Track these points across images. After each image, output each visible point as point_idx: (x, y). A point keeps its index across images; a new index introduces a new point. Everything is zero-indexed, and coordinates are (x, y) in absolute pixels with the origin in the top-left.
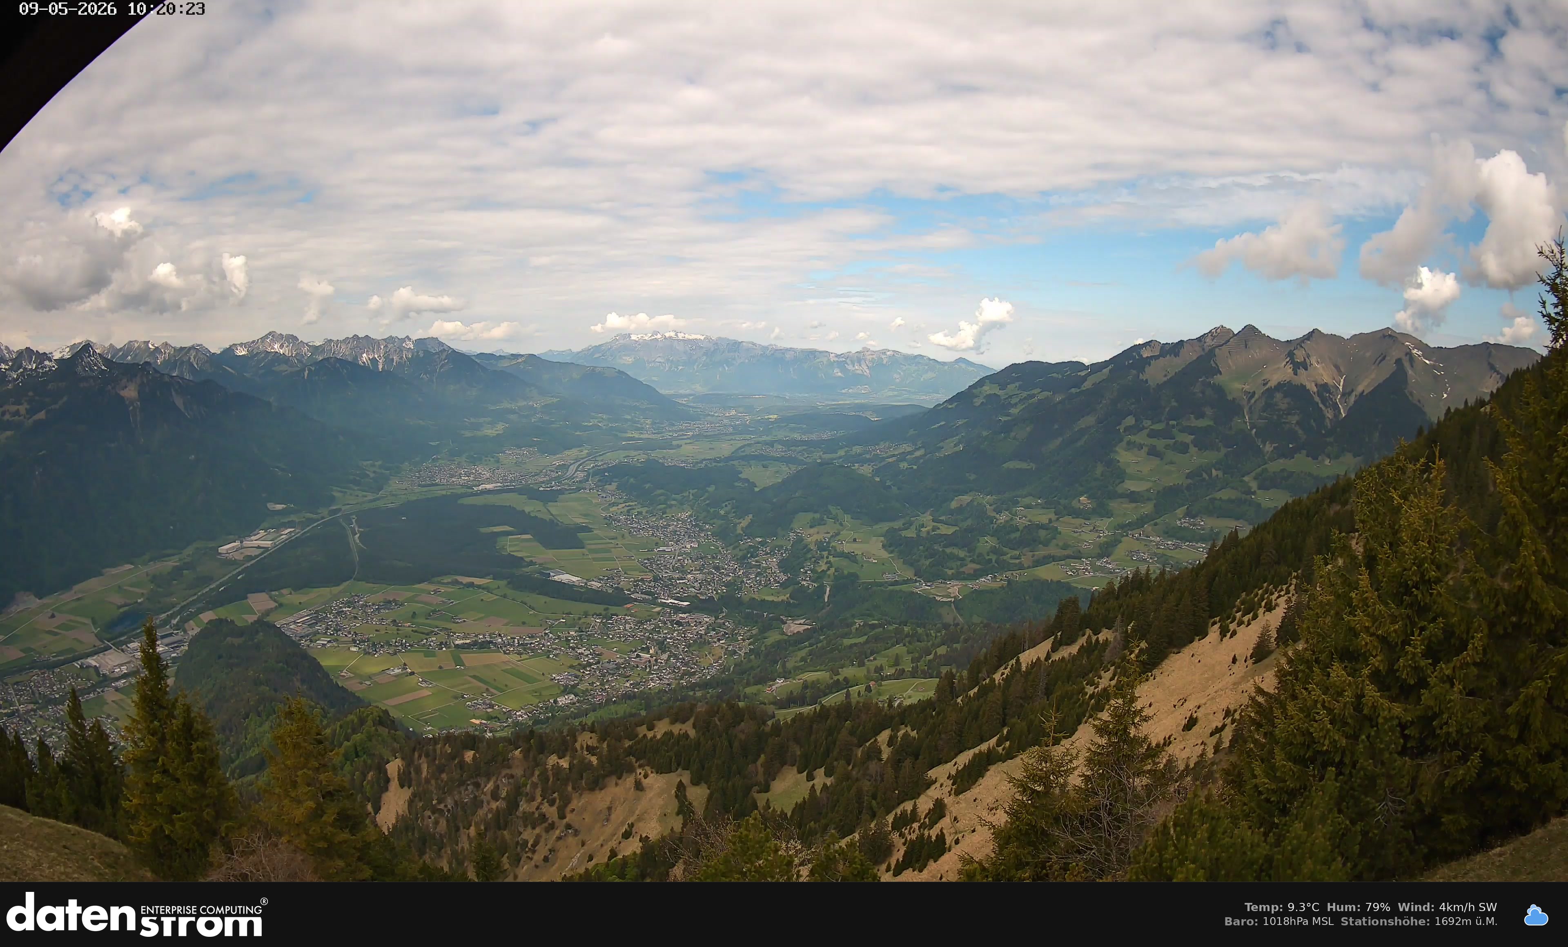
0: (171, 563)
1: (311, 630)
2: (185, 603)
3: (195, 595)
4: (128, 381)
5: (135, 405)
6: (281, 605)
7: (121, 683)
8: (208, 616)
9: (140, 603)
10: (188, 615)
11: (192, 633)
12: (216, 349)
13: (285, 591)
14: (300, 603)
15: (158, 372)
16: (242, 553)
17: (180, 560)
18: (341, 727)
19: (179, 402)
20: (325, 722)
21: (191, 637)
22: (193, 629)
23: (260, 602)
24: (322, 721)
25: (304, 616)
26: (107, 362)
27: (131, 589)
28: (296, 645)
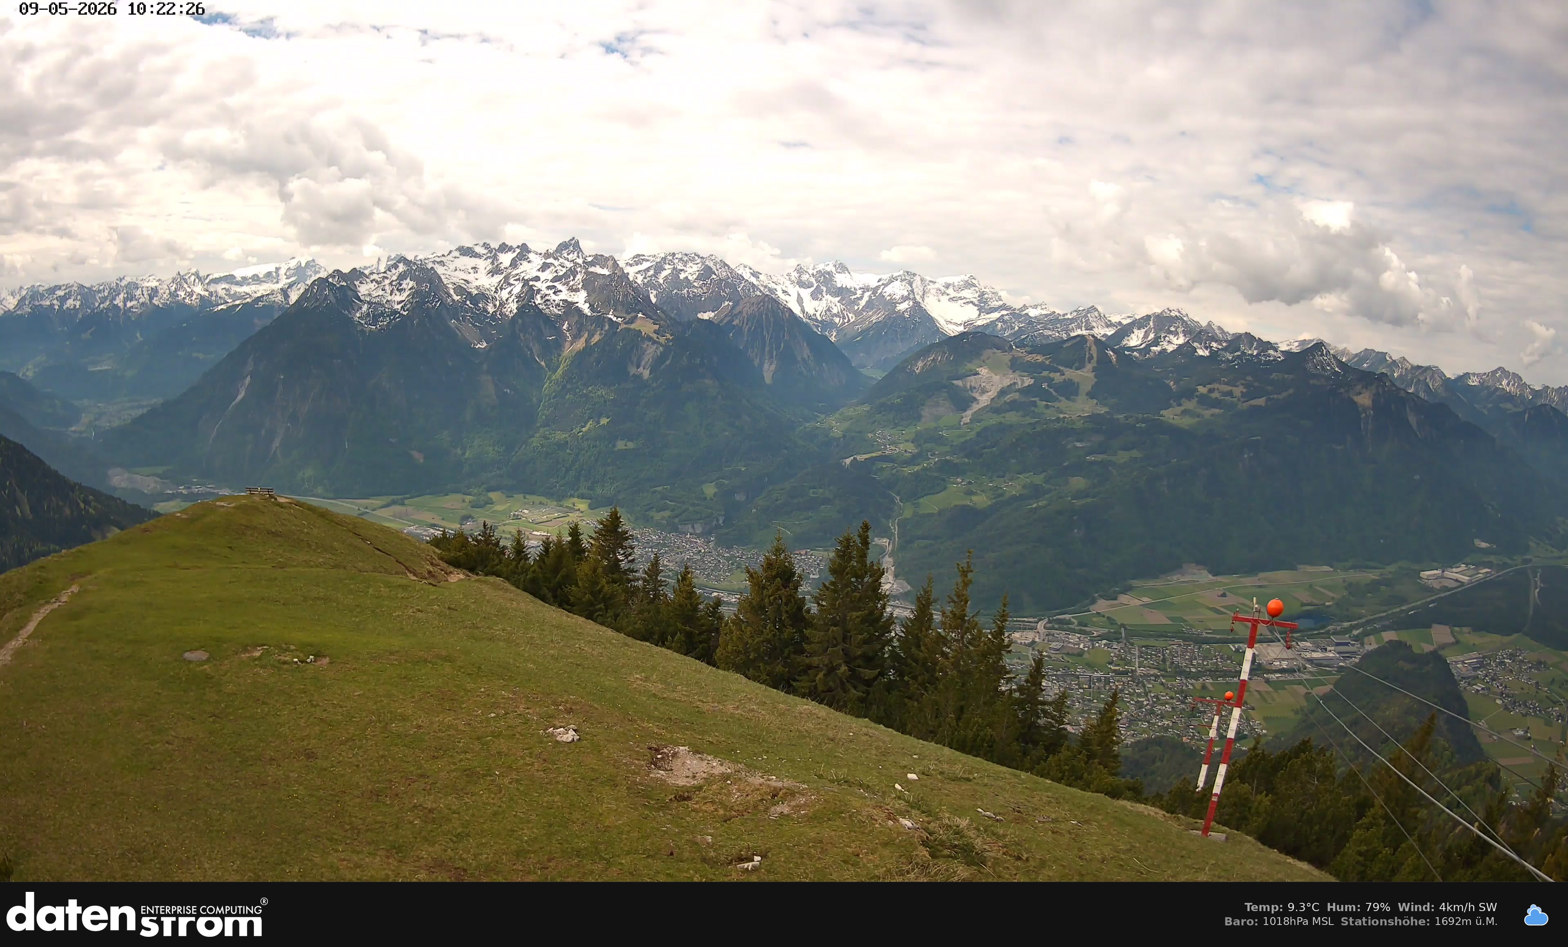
0: (1372, 575)
1: (1473, 674)
2: (1372, 617)
3: (1384, 612)
4: (1363, 388)
5: (1368, 413)
6: (1457, 642)
7: (1273, 677)
8: (1389, 636)
9: (1329, 606)
10: (1371, 629)
11: (1369, 648)
12: (1450, 374)
13: (1465, 629)
14: (1474, 644)
15: (1394, 385)
16: (1440, 582)
17: (1381, 575)
18: (1459, 775)
19: (1412, 419)
20: (1448, 766)
21: (1365, 652)
22: (1371, 644)
23: (1441, 634)
24: (1446, 764)
25: (1472, 658)
26: (1341, 364)
27: (1322, 590)
28: (1455, 683)
